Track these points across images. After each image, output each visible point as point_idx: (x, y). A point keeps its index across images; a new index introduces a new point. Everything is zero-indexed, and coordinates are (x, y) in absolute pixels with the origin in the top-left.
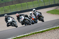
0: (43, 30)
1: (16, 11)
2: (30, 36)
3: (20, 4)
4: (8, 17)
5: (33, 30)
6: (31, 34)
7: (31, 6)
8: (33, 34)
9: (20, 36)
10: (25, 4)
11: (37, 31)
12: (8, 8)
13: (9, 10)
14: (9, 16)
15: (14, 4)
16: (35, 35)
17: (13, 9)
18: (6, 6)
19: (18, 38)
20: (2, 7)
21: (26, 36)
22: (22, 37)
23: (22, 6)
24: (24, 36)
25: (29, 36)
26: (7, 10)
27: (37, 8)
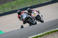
1: (26, 7)
2: (44, 36)
8: (48, 33)
9: (32, 37)
11: (53, 30)
13: (17, 6)
16: (51, 34)
17: (22, 5)
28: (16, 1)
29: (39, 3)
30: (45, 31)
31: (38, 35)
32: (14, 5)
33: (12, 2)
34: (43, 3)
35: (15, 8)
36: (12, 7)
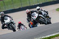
0: (51, 35)
4: (5, 16)
14: (6, 14)
28: (2, 1)
34: (33, 5)
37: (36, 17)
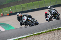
1: (34, 9)
3: (37, 2)
5: (50, 28)
6: (48, 32)
7: (48, 4)
8: (50, 31)
9: (37, 33)
10: (42, 2)
11: (54, 29)
12: (25, 6)
13: (27, 8)
15: (31, 2)
16: (52, 32)
17: (31, 7)
18: (23, 3)
19: (35, 35)
20: (20, 5)
21: (43, 33)
22: (39, 34)
23: (39, 4)
24: (41, 33)
25: (46, 33)
26: (24, 7)
27: (54, 6)
29: (44, 6)
30: (48, 29)
31: (42, 32)
32: (24, 6)
33: (23, 4)
35: (25, 9)
36: (22, 8)
37: (25, 20)
